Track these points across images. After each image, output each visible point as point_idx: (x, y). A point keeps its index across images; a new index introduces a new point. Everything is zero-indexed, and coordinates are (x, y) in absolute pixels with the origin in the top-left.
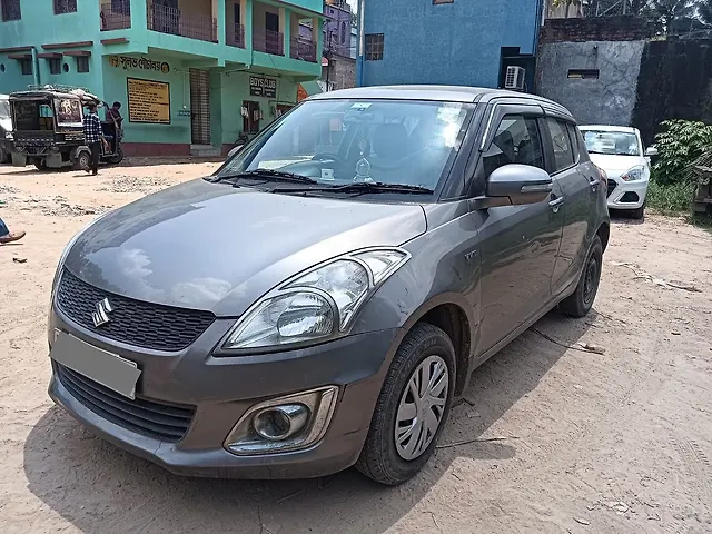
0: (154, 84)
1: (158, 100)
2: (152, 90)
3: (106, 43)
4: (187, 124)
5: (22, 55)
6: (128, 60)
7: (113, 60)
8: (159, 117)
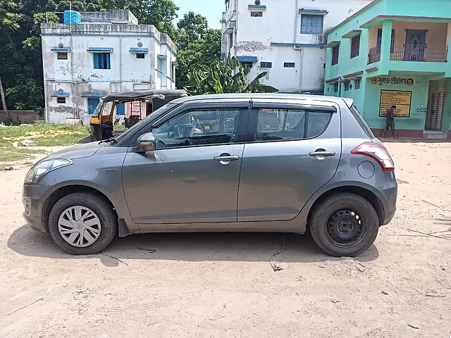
0: (400, 92)
1: (402, 103)
2: (398, 96)
3: (368, 71)
4: (423, 117)
5: (334, 82)
6: (382, 79)
7: (374, 80)
8: (401, 113)
